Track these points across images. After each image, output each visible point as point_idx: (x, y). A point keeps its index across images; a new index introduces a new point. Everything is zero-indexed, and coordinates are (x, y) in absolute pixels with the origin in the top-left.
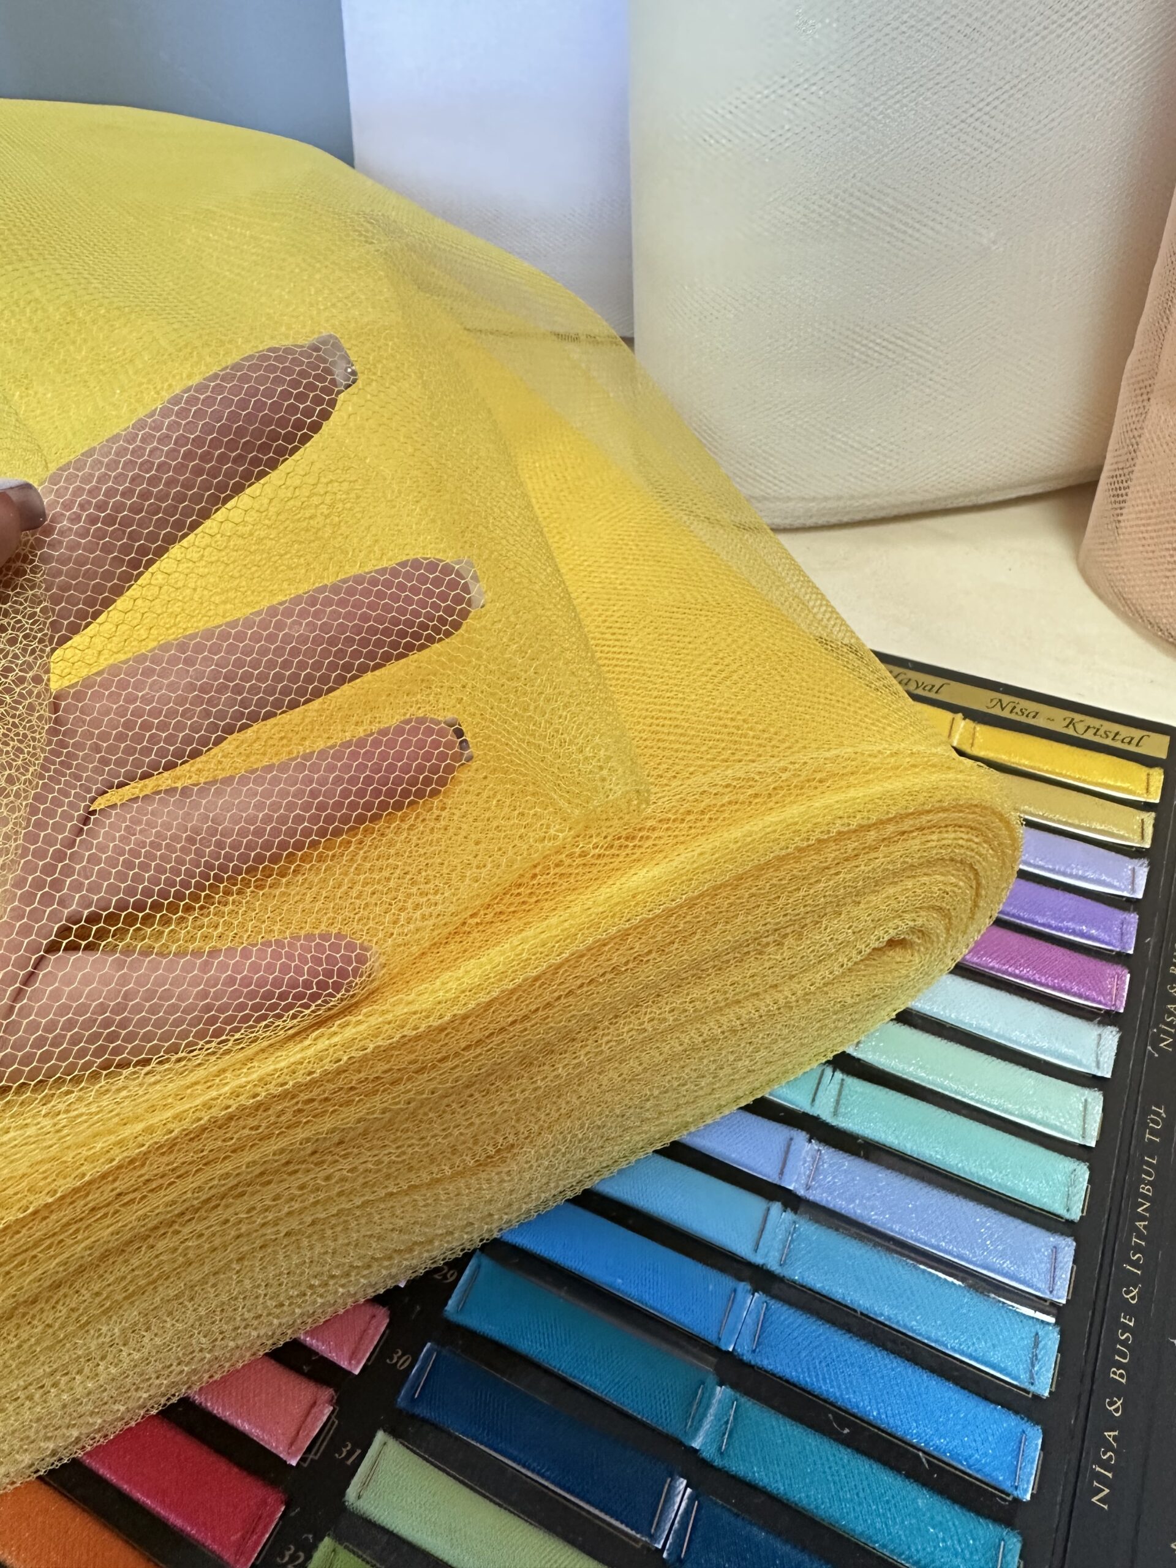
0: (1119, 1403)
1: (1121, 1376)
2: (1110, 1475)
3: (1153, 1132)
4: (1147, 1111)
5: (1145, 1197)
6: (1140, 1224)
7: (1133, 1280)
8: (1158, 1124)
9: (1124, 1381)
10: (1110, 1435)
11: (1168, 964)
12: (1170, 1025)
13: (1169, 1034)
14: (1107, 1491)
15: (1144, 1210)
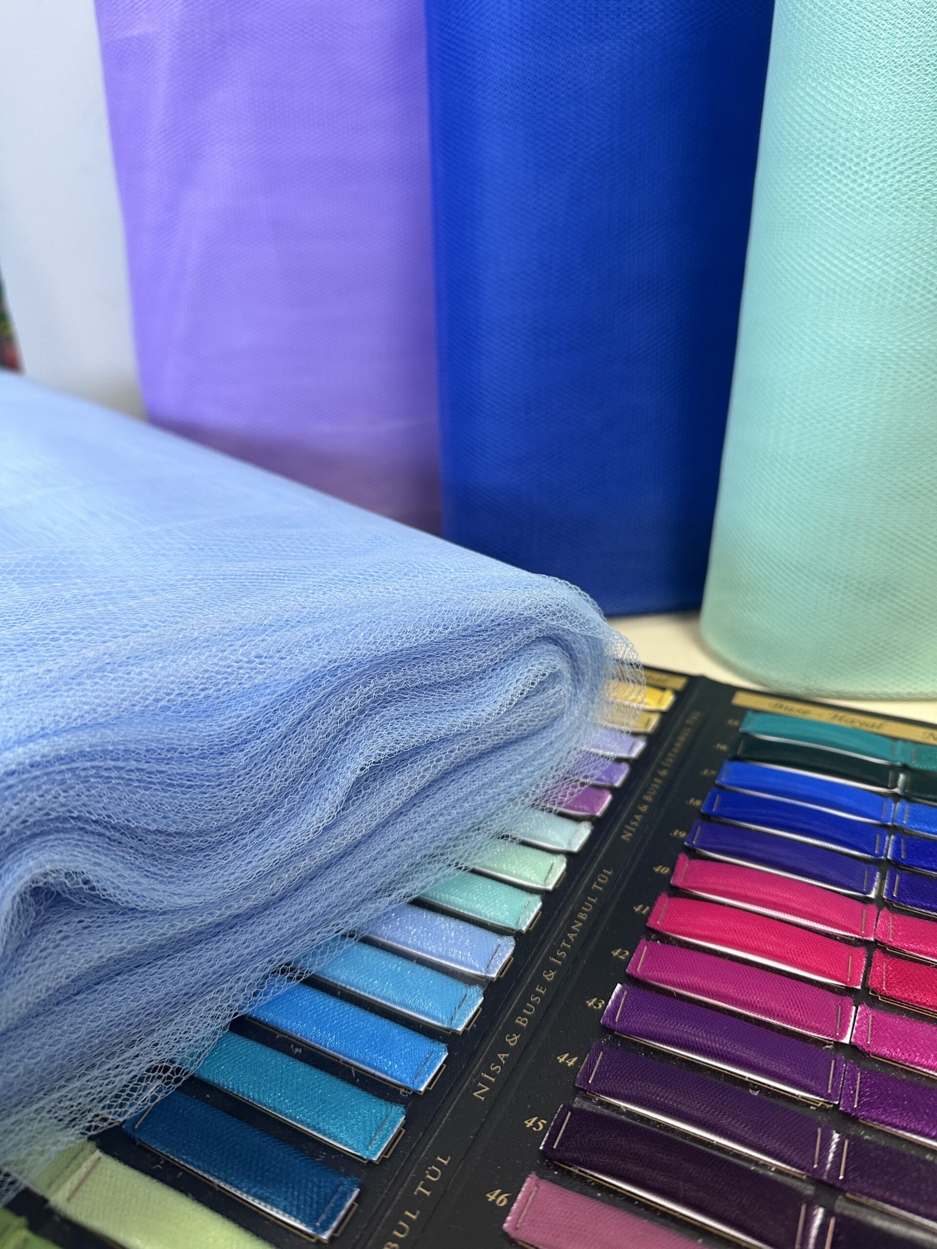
0: (516, 1038)
1: (524, 1022)
2: (493, 1080)
3: (599, 884)
4: (599, 871)
5: (580, 920)
6: (571, 936)
7: (554, 967)
8: (604, 879)
9: (525, 1025)
10: (502, 1056)
11: (645, 792)
12: (633, 827)
13: (630, 832)
14: (487, 1089)
15: (578, 928)
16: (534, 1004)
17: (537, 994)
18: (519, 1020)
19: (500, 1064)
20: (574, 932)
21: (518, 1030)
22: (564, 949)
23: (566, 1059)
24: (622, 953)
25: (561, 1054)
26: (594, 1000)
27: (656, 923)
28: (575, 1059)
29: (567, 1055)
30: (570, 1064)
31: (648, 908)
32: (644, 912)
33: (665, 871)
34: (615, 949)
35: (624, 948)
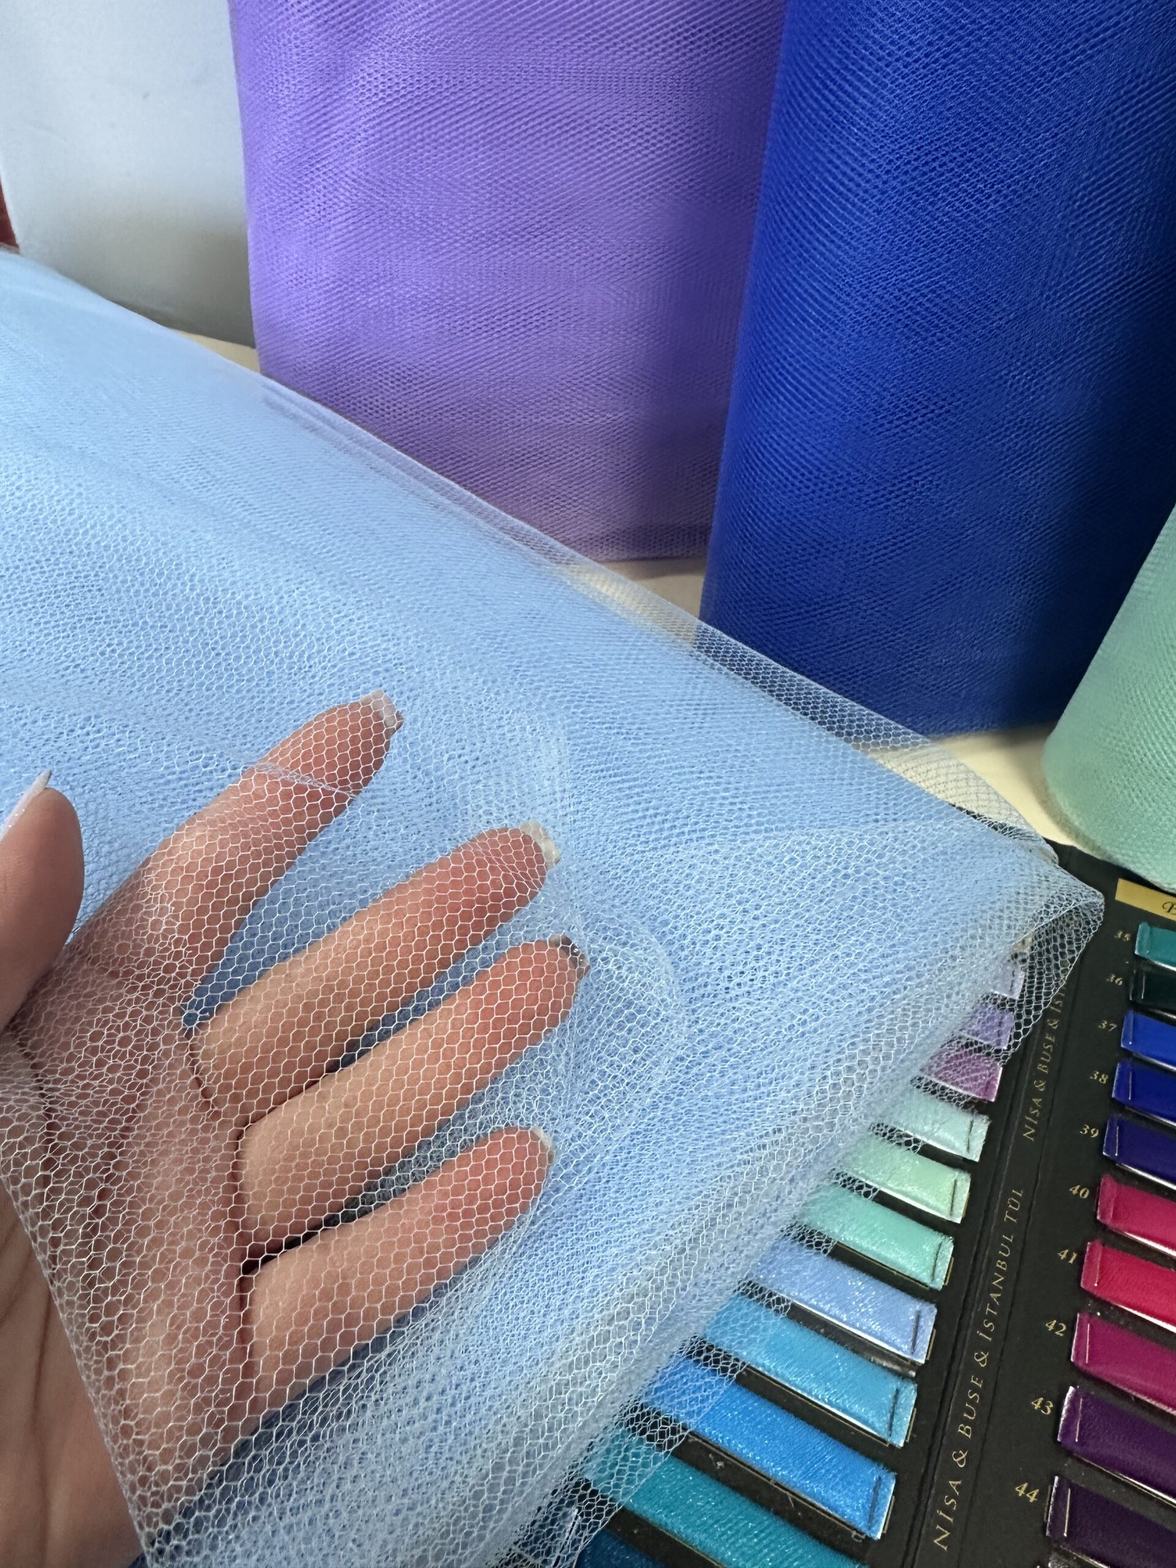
0: (964, 1456)
1: (968, 1432)
2: (951, 1520)
3: (1012, 1213)
4: (1007, 1194)
5: (1000, 1272)
6: (994, 1296)
7: (985, 1346)
8: (1016, 1206)
9: (969, 1436)
10: (954, 1485)
11: (1037, 1061)
12: (1034, 1117)
13: (1032, 1125)
14: (947, 1534)
15: (999, 1283)
16: (972, 1402)
17: (975, 1389)
18: (962, 1429)
19: (953, 1496)
20: (996, 1291)
21: (962, 1444)
22: (990, 1318)
23: (1027, 1491)
24: (1057, 1327)
25: (1019, 1483)
26: (1041, 1399)
27: (1091, 1282)
28: (1036, 1492)
29: (1025, 1485)
30: (1032, 1499)
31: (1075, 1256)
32: (1071, 1261)
33: (1085, 1194)
34: (1050, 1320)
35: (1059, 1321)
